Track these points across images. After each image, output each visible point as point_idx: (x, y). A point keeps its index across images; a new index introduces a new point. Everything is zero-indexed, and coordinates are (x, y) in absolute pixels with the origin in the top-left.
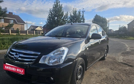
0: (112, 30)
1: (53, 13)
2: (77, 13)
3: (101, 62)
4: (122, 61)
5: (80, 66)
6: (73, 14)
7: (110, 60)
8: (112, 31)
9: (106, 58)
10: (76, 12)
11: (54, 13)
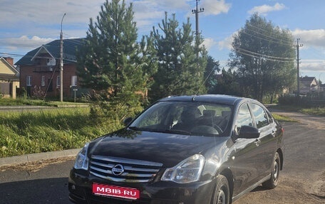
0: (312, 79)
1: (100, 32)
2: (177, 29)
3: (264, 192)
4: (316, 192)
5: (222, 192)
6: (165, 31)
7: (288, 188)
8: (314, 83)
9: (276, 183)
10: (173, 25)
11: (103, 32)
